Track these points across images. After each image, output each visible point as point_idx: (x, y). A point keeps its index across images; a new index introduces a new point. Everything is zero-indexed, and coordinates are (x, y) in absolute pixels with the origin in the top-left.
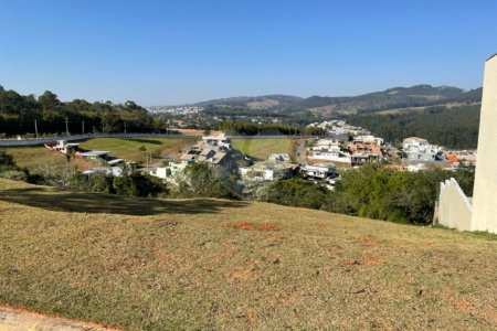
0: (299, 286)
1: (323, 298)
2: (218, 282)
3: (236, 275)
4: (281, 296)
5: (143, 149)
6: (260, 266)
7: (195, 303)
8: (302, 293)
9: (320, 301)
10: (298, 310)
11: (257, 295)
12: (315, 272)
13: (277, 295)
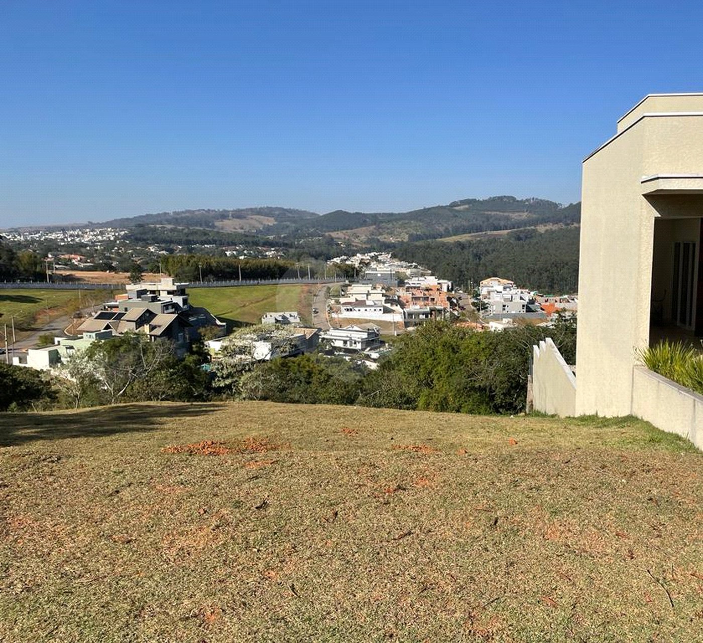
0: (302, 543)
1: (343, 557)
2: (144, 561)
3: (181, 542)
4: (268, 567)
6: (230, 518)
7: (96, 608)
8: (308, 553)
9: (337, 564)
10: (297, 587)
11: (221, 572)
12: (330, 514)
13: (261, 566)
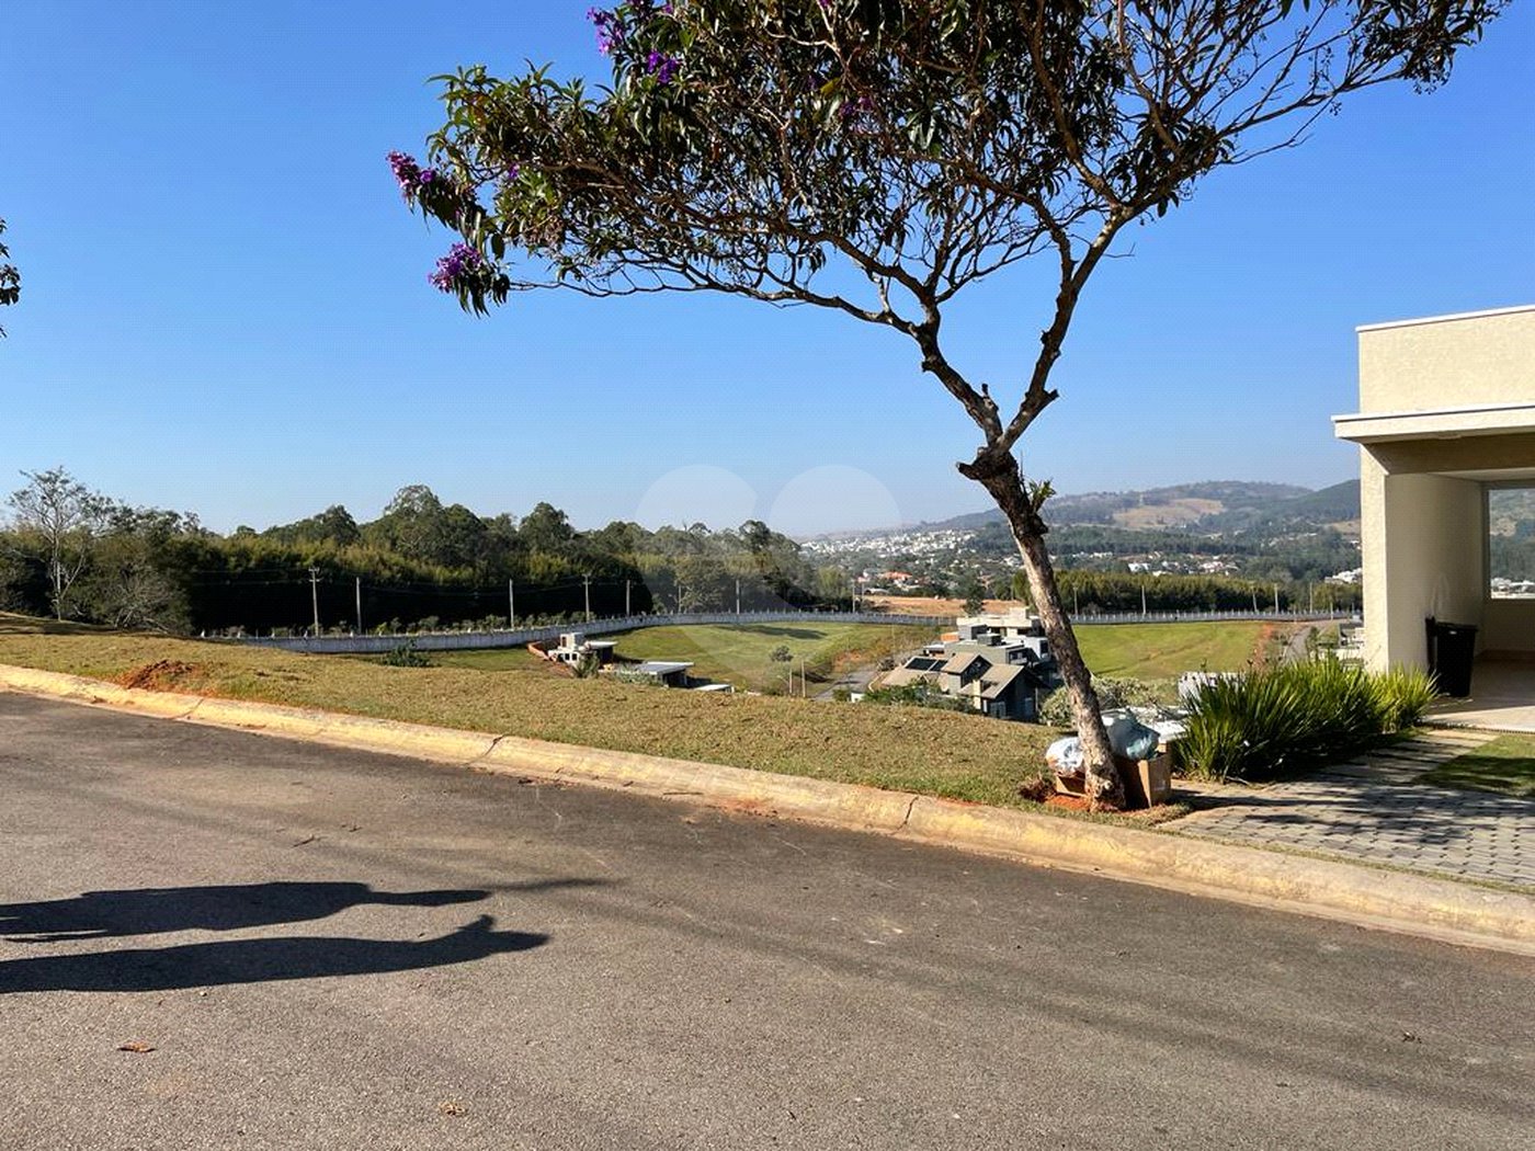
5: (783, 655)
